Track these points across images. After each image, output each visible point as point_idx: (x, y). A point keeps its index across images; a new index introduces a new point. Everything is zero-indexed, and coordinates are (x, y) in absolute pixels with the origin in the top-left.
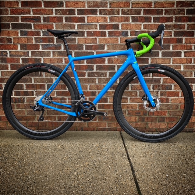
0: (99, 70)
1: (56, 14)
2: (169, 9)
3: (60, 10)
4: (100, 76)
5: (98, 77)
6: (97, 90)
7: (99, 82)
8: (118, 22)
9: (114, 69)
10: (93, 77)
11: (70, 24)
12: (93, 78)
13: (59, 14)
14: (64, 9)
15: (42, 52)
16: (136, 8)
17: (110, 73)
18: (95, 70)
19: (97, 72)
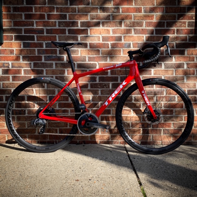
0: (102, 81)
1: (59, 26)
2: (171, 22)
3: (64, 22)
4: (103, 87)
5: (101, 88)
6: (100, 101)
7: (102, 94)
8: (121, 34)
9: (117, 81)
10: (96, 88)
11: (73, 36)
12: (95, 90)
13: (62, 26)
14: (67, 22)
15: (44, 64)
16: (138, 21)
18: (98, 82)
19: (100, 84)
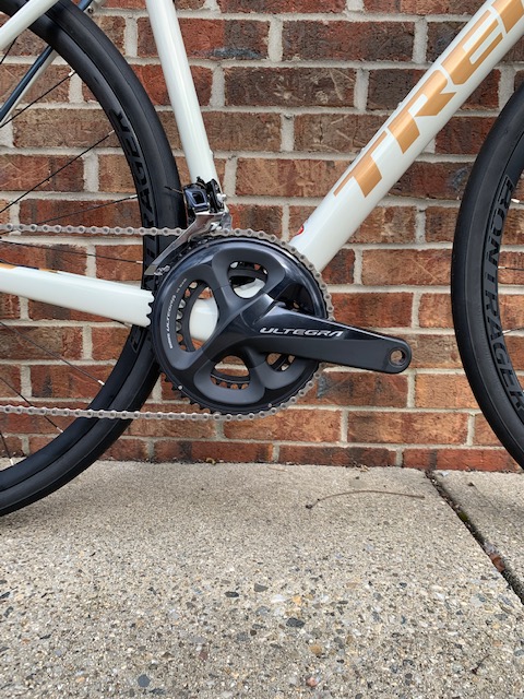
0: (307, 57)
4: (311, 101)
5: (298, 105)
6: (289, 196)
7: (300, 144)
9: (406, 53)
10: (262, 103)
12: (258, 116)
17: (375, 77)
18: (274, 57)
19: (291, 73)
